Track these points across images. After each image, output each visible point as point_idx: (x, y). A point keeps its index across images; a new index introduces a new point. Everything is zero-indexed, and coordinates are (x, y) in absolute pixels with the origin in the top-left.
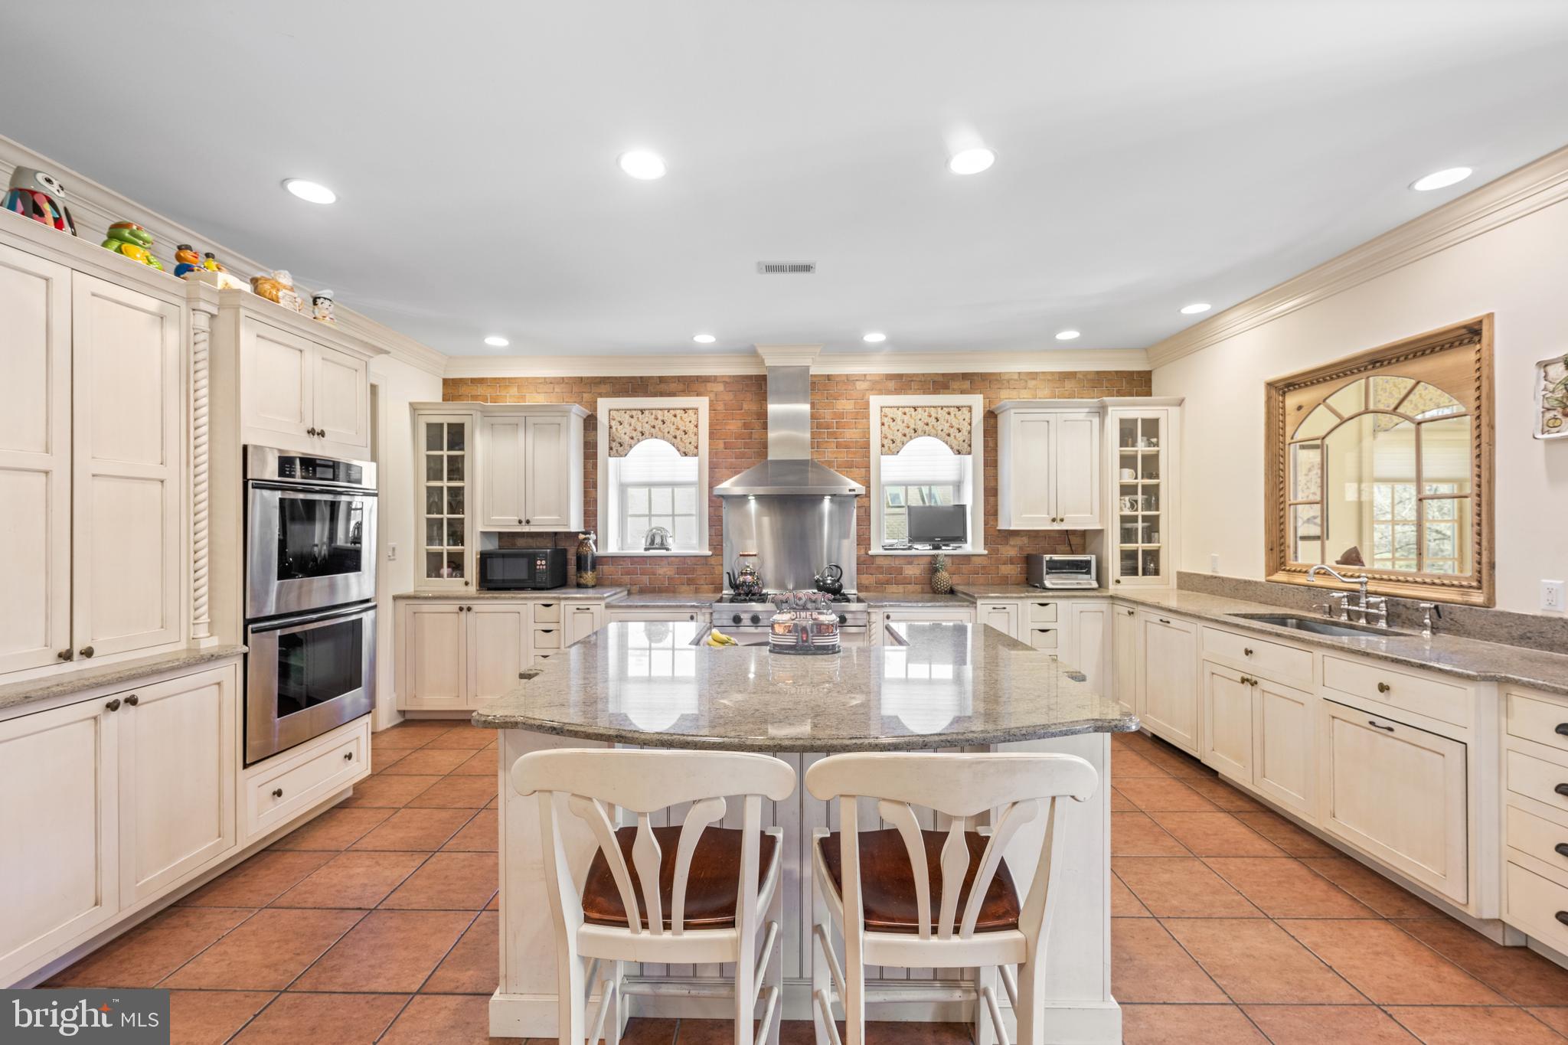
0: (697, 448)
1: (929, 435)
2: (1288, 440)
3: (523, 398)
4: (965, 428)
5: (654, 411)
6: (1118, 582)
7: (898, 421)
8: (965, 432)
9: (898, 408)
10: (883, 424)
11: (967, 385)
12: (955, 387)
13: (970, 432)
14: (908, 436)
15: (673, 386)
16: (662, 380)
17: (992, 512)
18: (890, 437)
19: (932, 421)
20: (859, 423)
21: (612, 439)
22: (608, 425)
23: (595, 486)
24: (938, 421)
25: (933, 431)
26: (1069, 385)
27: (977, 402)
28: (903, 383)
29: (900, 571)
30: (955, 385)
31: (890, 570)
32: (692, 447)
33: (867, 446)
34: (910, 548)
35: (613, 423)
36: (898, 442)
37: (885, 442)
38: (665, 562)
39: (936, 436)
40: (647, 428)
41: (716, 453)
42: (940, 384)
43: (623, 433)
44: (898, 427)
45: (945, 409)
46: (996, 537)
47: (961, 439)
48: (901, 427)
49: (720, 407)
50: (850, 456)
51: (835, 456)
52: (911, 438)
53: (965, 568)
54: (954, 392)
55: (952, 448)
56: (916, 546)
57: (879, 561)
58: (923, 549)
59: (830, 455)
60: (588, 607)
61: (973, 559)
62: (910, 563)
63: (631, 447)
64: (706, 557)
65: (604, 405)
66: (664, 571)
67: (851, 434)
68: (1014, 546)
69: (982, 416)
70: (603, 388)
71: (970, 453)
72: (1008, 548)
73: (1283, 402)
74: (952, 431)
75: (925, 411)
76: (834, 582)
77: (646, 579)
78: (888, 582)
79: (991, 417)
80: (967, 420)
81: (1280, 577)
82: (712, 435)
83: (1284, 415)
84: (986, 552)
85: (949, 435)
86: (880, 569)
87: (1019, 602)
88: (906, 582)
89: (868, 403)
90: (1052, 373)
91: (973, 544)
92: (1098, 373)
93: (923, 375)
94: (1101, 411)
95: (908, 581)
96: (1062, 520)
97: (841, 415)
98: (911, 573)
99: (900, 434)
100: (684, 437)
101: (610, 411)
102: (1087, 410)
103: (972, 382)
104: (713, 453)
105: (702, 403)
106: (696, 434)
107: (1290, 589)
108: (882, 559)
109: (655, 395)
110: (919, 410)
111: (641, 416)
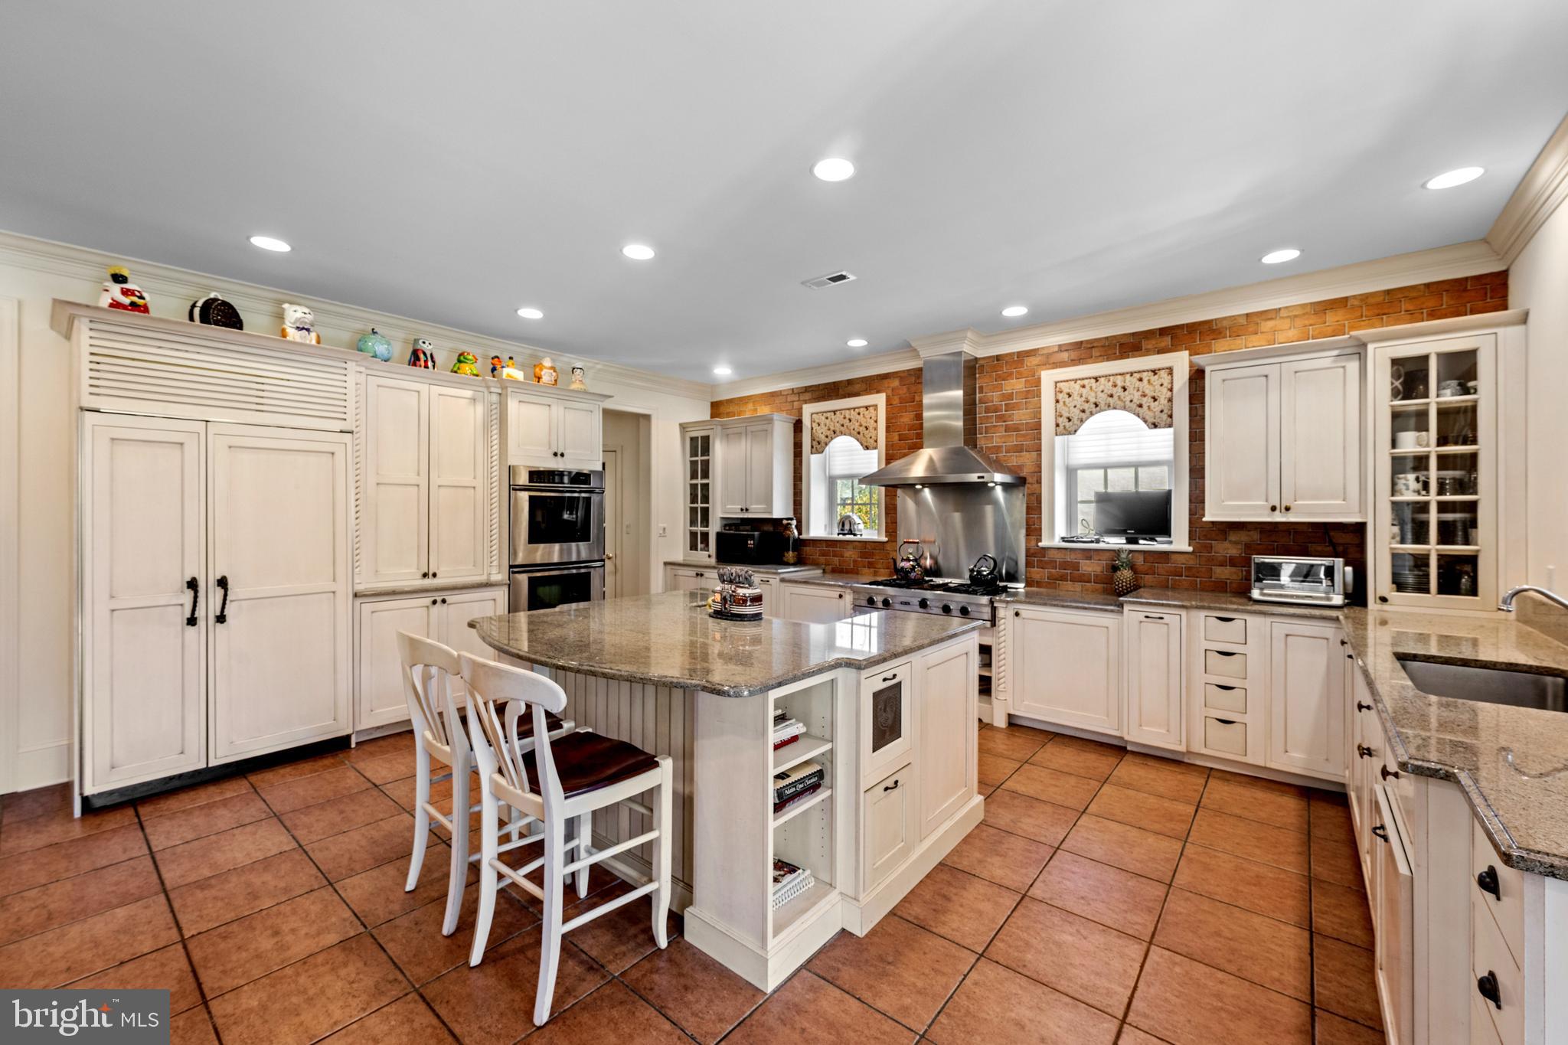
0: (876, 441)
1: (1115, 408)
3: (756, 410)
4: (1164, 394)
5: (843, 411)
6: (1384, 600)
7: (1075, 396)
8: (1163, 401)
9: (1075, 381)
10: (1057, 401)
11: (1167, 341)
12: (1150, 346)
13: (1170, 400)
14: (1087, 412)
15: (857, 387)
16: (850, 382)
17: (1197, 500)
18: (1066, 414)
19: (1118, 391)
20: (1030, 402)
21: (812, 439)
22: (810, 427)
23: (801, 480)
24: (1125, 390)
25: (1119, 402)
26: (1332, 318)
27: (1180, 362)
28: (1085, 351)
29: (1076, 566)
30: (1145, 345)
31: (1065, 565)
32: (872, 441)
33: (1038, 427)
34: (1098, 541)
35: (814, 425)
36: (1075, 420)
37: (1060, 420)
38: (850, 547)
39: (1124, 408)
40: (838, 427)
41: (892, 445)
42: (1130, 345)
43: (821, 432)
44: (1075, 403)
45: (1135, 375)
46: (1199, 529)
47: (1158, 409)
48: (1079, 402)
49: (896, 401)
50: (1020, 439)
51: (1003, 440)
52: (1092, 414)
53: (1161, 567)
54: (1148, 353)
55: (1145, 421)
56: (1107, 539)
57: (1051, 555)
58: (1116, 542)
59: (998, 440)
60: (768, 579)
61: (1174, 557)
62: (1089, 558)
63: (827, 444)
64: (883, 543)
65: (808, 409)
66: (850, 554)
67: (1020, 416)
68: (1236, 543)
69: (1187, 377)
70: (807, 396)
71: (1170, 426)
72: (1226, 544)
74: (1144, 401)
75: (1109, 381)
76: (991, 573)
77: (837, 561)
78: (1063, 578)
79: (1197, 377)
80: (1166, 384)
82: (888, 428)
84: (1191, 549)
85: (1140, 406)
86: (1052, 563)
87: (1184, 613)
88: (1083, 579)
89: (1039, 380)
90: (1303, 306)
91: (1179, 540)
92: (1388, 292)
93: (1107, 338)
94: (1359, 351)
95: (1086, 579)
96: (1287, 509)
97: (1010, 396)
98: (1090, 569)
99: (1077, 411)
100: (866, 432)
101: (812, 414)
102: (1336, 352)
103: (1173, 337)
104: (889, 445)
105: (880, 399)
106: (876, 429)
108: (1056, 552)
109: (844, 397)
110: (1102, 380)
111: (833, 417)
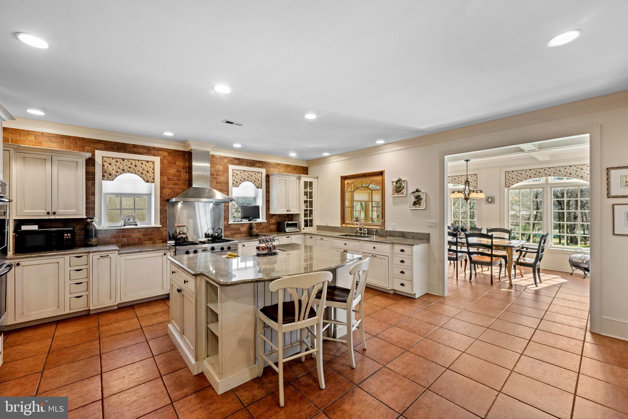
0: (154, 179)
1: (249, 181)
2: (345, 192)
3: (41, 143)
4: (260, 180)
5: (130, 160)
6: (304, 229)
7: (239, 175)
8: (260, 181)
9: (238, 170)
10: (233, 176)
11: (260, 165)
12: (257, 165)
13: (261, 181)
15: (141, 150)
16: (134, 146)
17: (268, 208)
18: (236, 181)
19: (250, 176)
20: (225, 174)
21: (104, 171)
22: (102, 164)
23: (93, 194)
24: (252, 176)
25: (250, 179)
26: (289, 169)
27: (264, 171)
28: (240, 162)
29: (239, 229)
30: (257, 164)
31: (236, 229)
32: (151, 179)
33: (228, 183)
34: (241, 221)
35: (105, 164)
36: (238, 182)
37: (234, 182)
38: (137, 231)
39: (251, 181)
40: (126, 168)
41: (164, 182)
42: (252, 163)
43: (111, 169)
44: (239, 177)
45: (254, 172)
46: (269, 216)
47: (259, 183)
48: (240, 177)
49: (166, 162)
50: (221, 187)
51: (216, 186)
52: (243, 182)
53: (260, 227)
54: (256, 167)
55: (256, 186)
56: (243, 220)
57: (232, 226)
58: (245, 221)
59: (214, 186)
60: (108, 255)
61: (263, 224)
62: (243, 226)
63: (116, 176)
64: (159, 228)
65: (99, 155)
66: (135, 235)
67: (222, 179)
68: (274, 219)
69: (265, 176)
70: (98, 146)
71: (261, 188)
72: (272, 220)
73: (344, 182)
76: (218, 235)
77: (125, 240)
78: (235, 234)
79: (268, 176)
80: (261, 176)
81: (344, 225)
82: (161, 174)
83: (344, 185)
84: (266, 221)
85: (255, 181)
86: (232, 229)
87: (282, 237)
88: (241, 233)
89: (228, 168)
90: (284, 164)
91: (262, 219)
92: (296, 166)
93: (247, 160)
94: (299, 178)
95: (242, 233)
96: (290, 211)
97: (218, 171)
98: (243, 230)
99: (239, 180)
100: (147, 174)
101: (103, 157)
102: (295, 177)
103: (261, 164)
104: (162, 182)
105: (157, 160)
106: (154, 173)
107: (346, 228)
108: (233, 225)
109: (131, 153)
111: (122, 162)
